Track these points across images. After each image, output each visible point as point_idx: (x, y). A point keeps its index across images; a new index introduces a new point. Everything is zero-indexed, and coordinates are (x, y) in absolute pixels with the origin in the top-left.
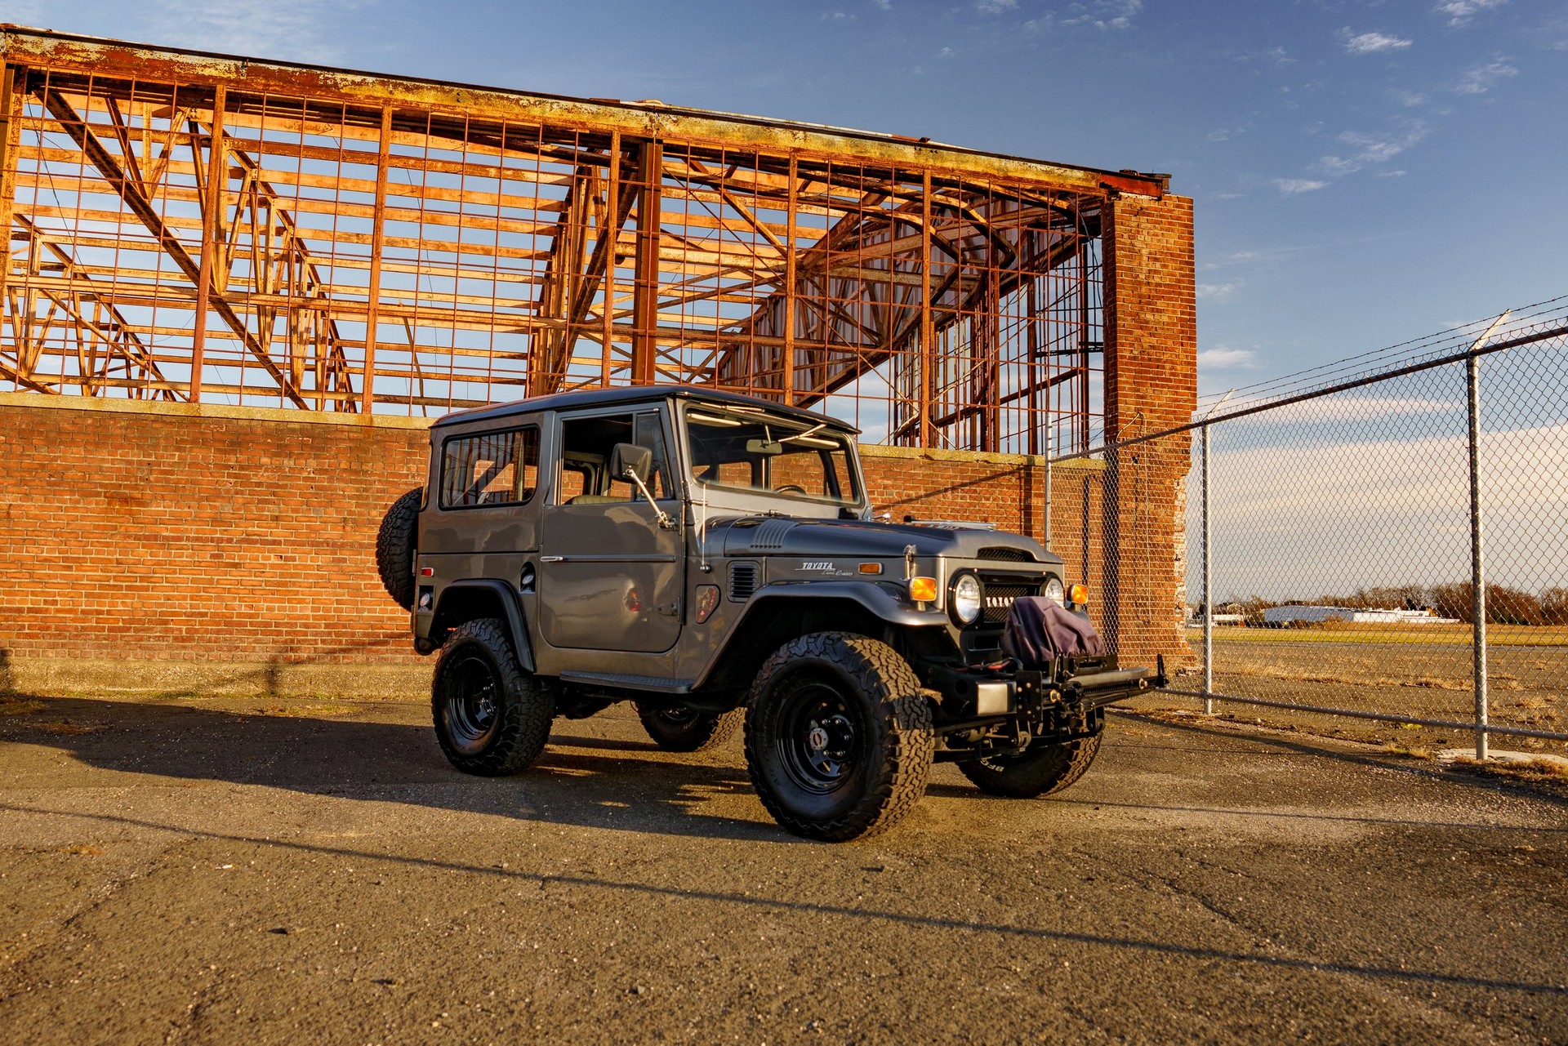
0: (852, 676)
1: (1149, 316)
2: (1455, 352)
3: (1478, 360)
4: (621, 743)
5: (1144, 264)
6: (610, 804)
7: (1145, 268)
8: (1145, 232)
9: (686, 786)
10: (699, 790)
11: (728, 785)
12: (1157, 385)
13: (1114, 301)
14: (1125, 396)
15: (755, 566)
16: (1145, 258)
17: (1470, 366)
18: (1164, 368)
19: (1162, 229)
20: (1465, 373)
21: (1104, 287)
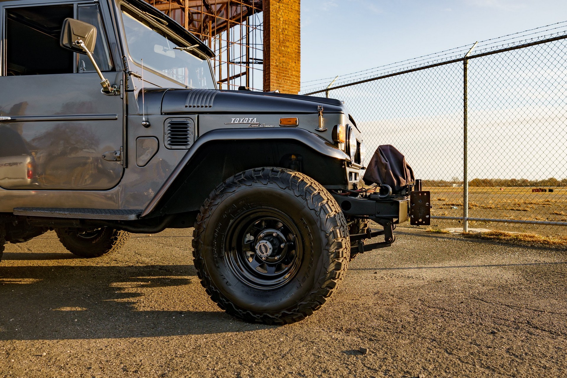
0: (300, 199)
1: (283, 48)
2: (458, 57)
3: (469, 61)
4: (45, 254)
5: (281, 25)
6: (68, 309)
7: (282, 27)
8: (282, 11)
9: (115, 285)
10: (129, 287)
11: (147, 280)
12: (286, 79)
13: (269, 40)
14: (273, 82)
15: (190, 121)
16: (281, 22)
17: (465, 64)
18: (288, 72)
19: (288, 11)
20: (463, 67)
21: (264, 33)
